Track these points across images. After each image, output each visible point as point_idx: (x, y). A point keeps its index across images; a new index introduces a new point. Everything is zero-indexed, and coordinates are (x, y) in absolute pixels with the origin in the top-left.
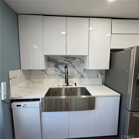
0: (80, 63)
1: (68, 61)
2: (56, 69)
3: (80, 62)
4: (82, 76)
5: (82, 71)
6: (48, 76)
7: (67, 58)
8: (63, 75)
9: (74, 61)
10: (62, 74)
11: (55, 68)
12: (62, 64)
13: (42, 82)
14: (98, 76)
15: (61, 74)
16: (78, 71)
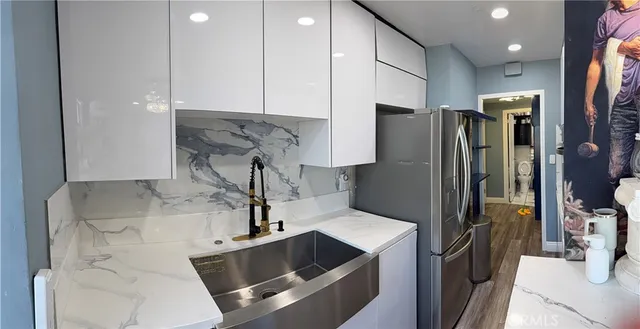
0: (286, 144)
1: (247, 138)
2: (200, 174)
3: (288, 140)
4: (295, 193)
5: (292, 172)
6: (165, 203)
7: (242, 127)
8: (228, 194)
9: (266, 138)
10: (223, 190)
11: (194, 169)
12: (223, 149)
13: (138, 231)
14: (337, 185)
15: (218, 193)
16: (280, 175)
